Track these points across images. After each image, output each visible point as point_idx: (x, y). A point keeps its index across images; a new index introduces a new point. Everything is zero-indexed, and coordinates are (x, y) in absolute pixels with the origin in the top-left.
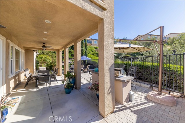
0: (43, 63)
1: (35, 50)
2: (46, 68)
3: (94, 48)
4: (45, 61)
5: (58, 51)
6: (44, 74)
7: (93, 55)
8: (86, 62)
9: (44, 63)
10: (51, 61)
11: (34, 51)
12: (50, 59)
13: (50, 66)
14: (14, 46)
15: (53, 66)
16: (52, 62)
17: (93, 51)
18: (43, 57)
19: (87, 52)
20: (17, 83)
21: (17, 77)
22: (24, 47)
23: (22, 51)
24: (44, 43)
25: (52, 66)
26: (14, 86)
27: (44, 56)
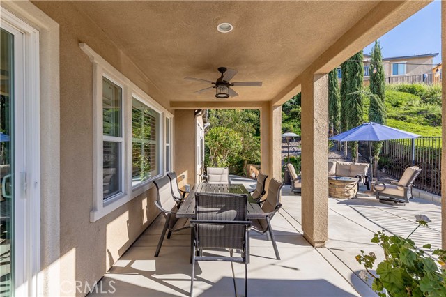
0: (220, 152)
1: (199, 111)
2: (227, 171)
3: (401, 90)
4: (226, 146)
5: (268, 105)
6: (223, 214)
7: (403, 119)
8: (379, 150)
9: (222, 154)
10: (241, 148)
11: (196, 113)
12: (238, 141)
13: (237, 164)
14: (126, 88)
15: (246, 162)
16: (243, 151)
17: (396, 105)
18: (221, 134)
19: (385, 106)
20: (146, 220)
21: (145, 202)
22: (173, 104)
23: (163, 113)
24: (222, 70)
25: (242, 162)
26: (128, 239)
27: (221, 132)
